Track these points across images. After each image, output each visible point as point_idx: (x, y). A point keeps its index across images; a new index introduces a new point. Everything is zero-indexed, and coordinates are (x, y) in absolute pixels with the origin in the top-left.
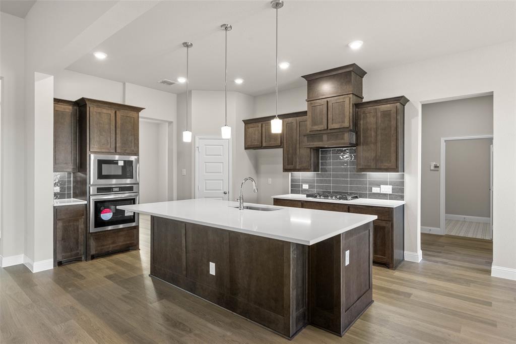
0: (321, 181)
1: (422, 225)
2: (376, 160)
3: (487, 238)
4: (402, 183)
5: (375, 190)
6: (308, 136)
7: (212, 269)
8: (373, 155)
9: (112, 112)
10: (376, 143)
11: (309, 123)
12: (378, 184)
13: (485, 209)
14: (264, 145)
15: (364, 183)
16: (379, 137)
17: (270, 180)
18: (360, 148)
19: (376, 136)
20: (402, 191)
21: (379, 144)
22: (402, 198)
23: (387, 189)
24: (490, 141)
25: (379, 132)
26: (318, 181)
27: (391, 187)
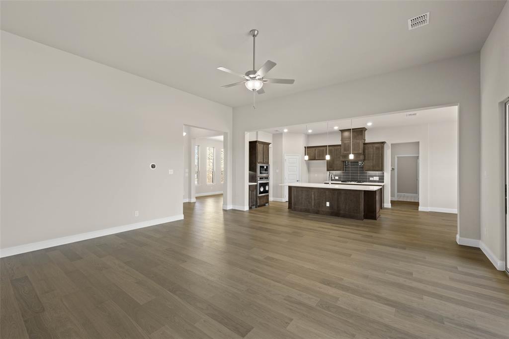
0: (346, 175)
1: (391, 197)
2: (373, 166)
3: (417, 201)
4: (383, 176)
5: (371, 179)
6: (343, 156)
7: (328, 204)
8: (372, 164)
9: (263, 145)
10: (373, 160)
11: (342, 150)
12: (372, 176)
13: (416, 190)
14: (316, 158)
15: (366, 176)
16: (374, 158)
17: (316, 175)
18: (366, 161)
19: (373, 157)
20: (383, 179)
21: (374, 160)
22: (383, 182)
23: (376, 178)
24: (418, 157)
25: (374, 155)
26: (343, 176)
27: (378, 178)
